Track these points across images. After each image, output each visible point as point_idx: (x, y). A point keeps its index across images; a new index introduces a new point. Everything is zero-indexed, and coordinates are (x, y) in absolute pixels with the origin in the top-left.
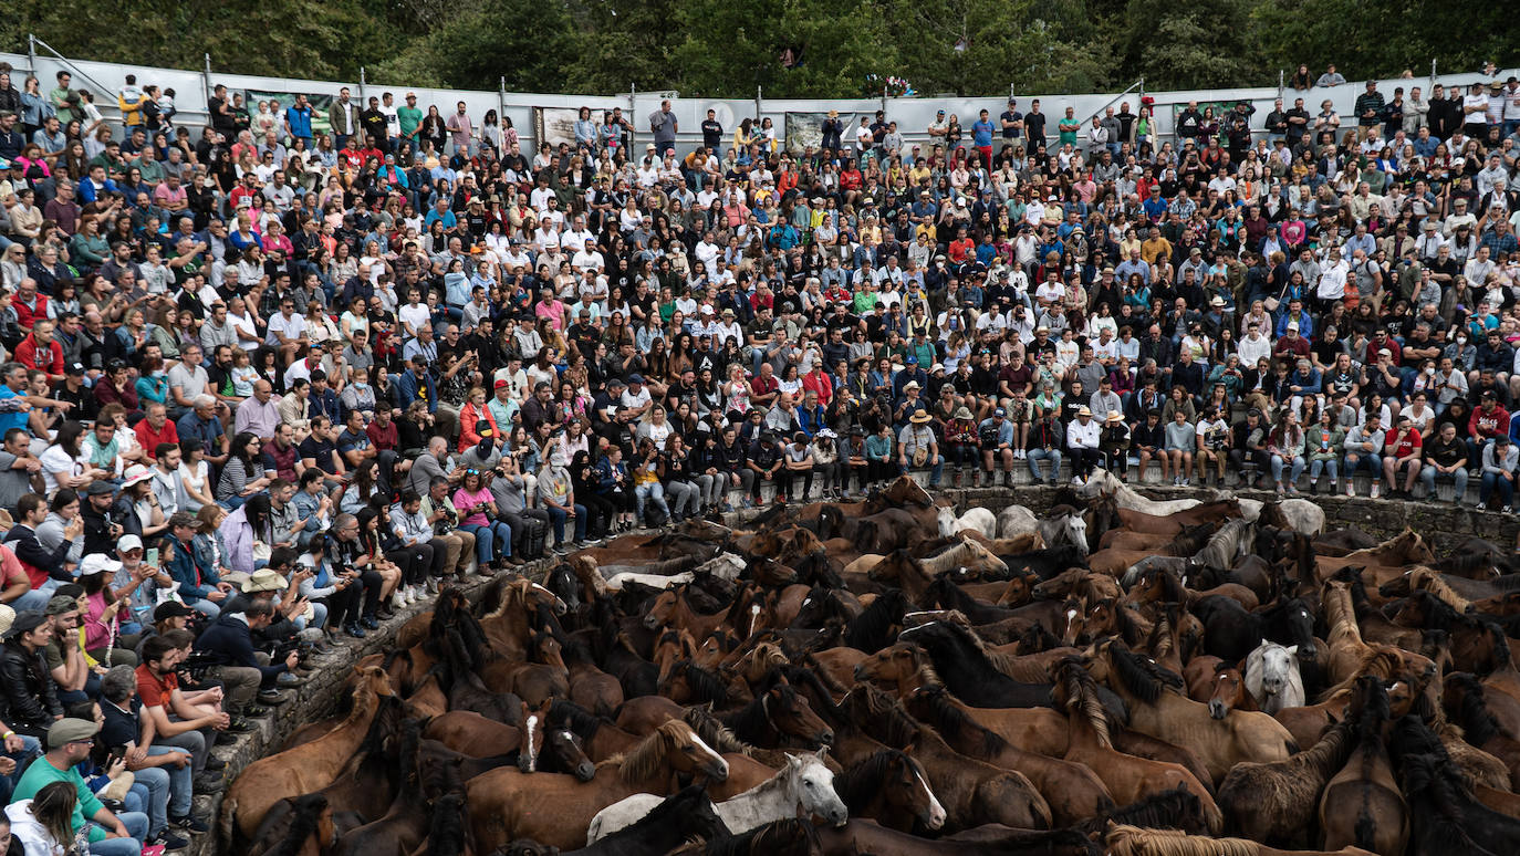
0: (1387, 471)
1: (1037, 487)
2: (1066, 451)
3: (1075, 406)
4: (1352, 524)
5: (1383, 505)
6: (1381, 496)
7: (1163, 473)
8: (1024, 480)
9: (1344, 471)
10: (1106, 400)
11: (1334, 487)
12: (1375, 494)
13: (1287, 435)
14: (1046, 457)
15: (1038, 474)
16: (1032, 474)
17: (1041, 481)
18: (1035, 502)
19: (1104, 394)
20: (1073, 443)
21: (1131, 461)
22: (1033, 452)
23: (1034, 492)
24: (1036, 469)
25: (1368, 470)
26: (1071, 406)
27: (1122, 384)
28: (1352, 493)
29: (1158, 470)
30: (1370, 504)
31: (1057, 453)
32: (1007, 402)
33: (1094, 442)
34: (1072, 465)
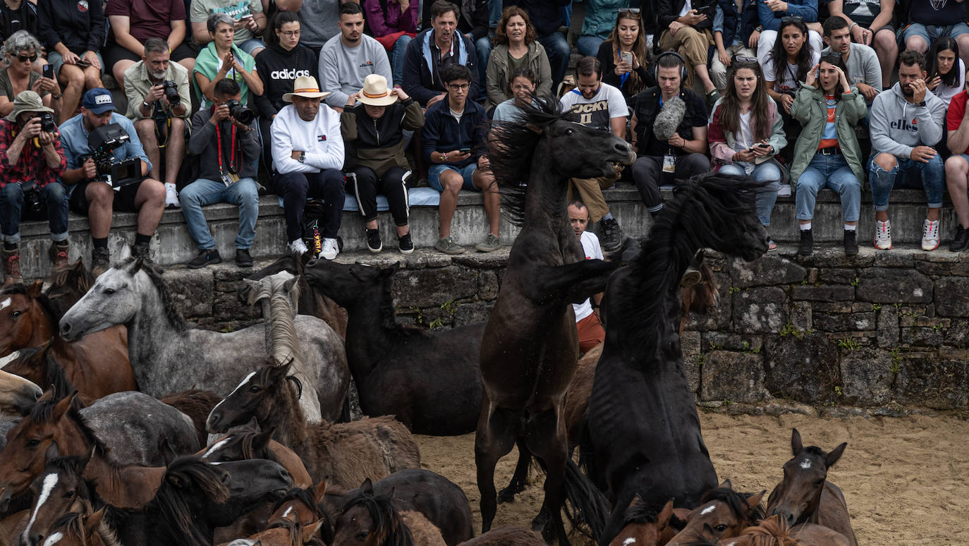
0: (952, 187)
1: (205, 272)
2: (272, 180)
3: (286, 74)
4: (885, 310)
5: (946, 264)
6: (942, 244)
7: (489, 221)
8: (175, 257)
9: (872, 194)
10: (355, 55)
11: (850, 235)
12: (930, 241)
13: (745, 118)
14: (224, 197)
15: (205, 239)
16: (193, 240)
17: (214, 257)
18: (201, 307)
19: (350, 41)
20: (285, 161)
21: (418, 197)
22: (195, 189)
23: (199, 284)
24: (201, 228)
25: (920, 188)
26: (277, 75)
27: (393, 18)
28: (885, 243)
29: (478, 215)
30: (920, 263)
31: (249, 187)
32: (127, 68)
33: (332, 154)
34: (287, 213)
